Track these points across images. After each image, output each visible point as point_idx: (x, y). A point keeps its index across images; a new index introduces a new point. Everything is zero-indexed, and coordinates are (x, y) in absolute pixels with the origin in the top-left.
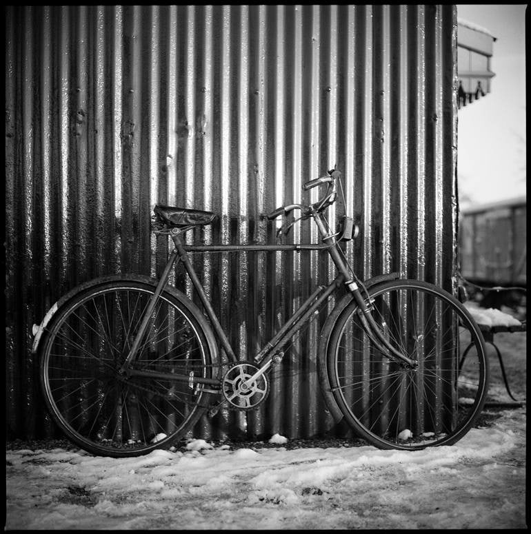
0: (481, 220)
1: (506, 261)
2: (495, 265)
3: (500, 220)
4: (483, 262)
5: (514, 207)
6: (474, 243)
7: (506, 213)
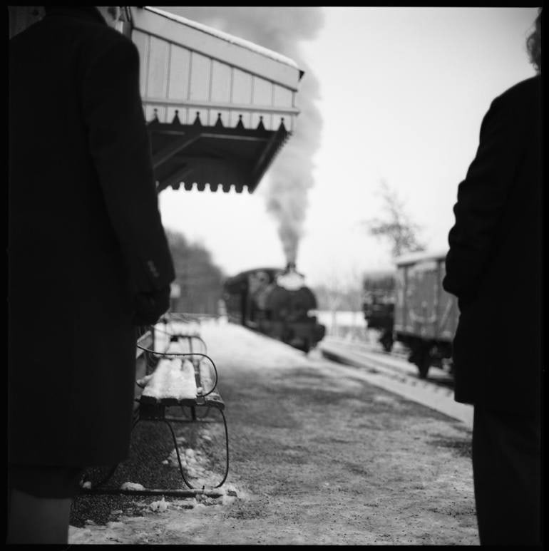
0: (411, 272)
1: (431, 316)
2: (421, 319)
3: (427, 273)
4: (413, 316)
5: (439, 261)
6: (405, 295)
7: (432, 266)
